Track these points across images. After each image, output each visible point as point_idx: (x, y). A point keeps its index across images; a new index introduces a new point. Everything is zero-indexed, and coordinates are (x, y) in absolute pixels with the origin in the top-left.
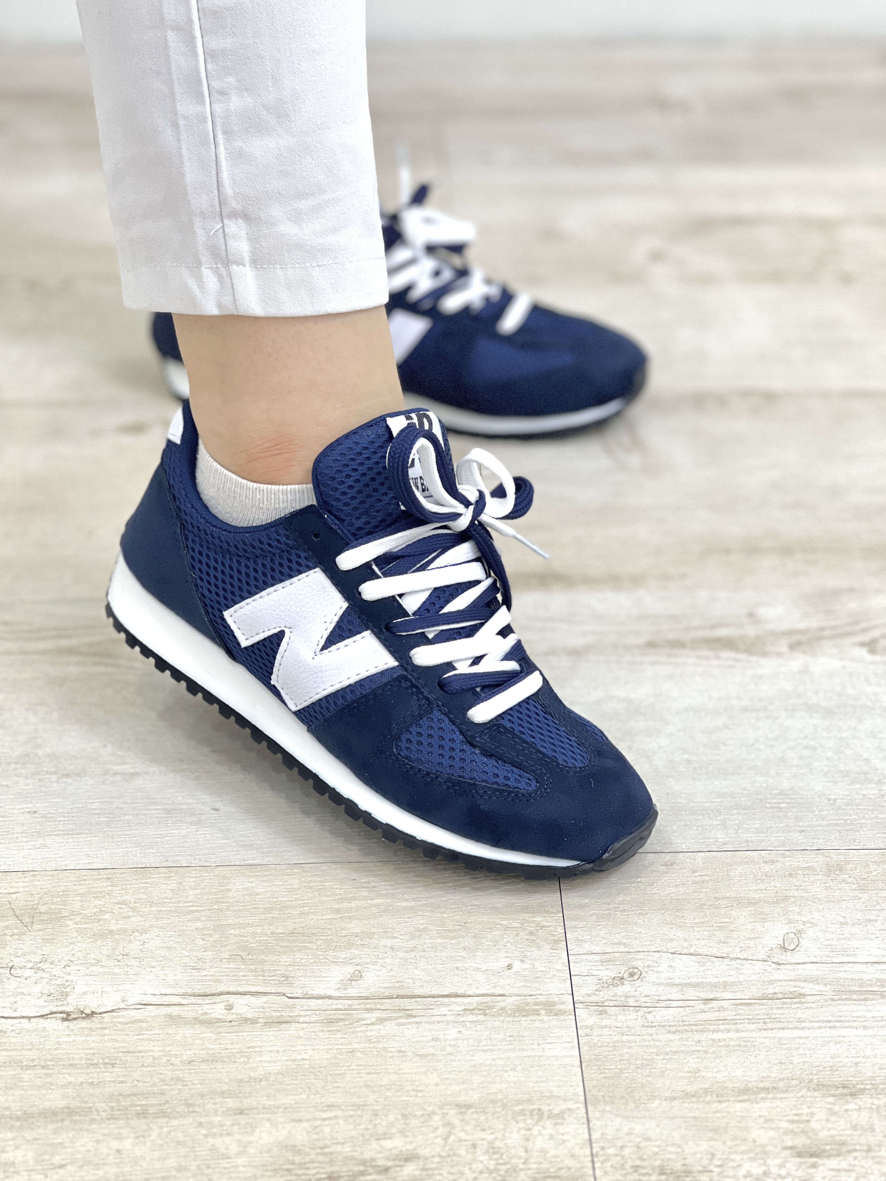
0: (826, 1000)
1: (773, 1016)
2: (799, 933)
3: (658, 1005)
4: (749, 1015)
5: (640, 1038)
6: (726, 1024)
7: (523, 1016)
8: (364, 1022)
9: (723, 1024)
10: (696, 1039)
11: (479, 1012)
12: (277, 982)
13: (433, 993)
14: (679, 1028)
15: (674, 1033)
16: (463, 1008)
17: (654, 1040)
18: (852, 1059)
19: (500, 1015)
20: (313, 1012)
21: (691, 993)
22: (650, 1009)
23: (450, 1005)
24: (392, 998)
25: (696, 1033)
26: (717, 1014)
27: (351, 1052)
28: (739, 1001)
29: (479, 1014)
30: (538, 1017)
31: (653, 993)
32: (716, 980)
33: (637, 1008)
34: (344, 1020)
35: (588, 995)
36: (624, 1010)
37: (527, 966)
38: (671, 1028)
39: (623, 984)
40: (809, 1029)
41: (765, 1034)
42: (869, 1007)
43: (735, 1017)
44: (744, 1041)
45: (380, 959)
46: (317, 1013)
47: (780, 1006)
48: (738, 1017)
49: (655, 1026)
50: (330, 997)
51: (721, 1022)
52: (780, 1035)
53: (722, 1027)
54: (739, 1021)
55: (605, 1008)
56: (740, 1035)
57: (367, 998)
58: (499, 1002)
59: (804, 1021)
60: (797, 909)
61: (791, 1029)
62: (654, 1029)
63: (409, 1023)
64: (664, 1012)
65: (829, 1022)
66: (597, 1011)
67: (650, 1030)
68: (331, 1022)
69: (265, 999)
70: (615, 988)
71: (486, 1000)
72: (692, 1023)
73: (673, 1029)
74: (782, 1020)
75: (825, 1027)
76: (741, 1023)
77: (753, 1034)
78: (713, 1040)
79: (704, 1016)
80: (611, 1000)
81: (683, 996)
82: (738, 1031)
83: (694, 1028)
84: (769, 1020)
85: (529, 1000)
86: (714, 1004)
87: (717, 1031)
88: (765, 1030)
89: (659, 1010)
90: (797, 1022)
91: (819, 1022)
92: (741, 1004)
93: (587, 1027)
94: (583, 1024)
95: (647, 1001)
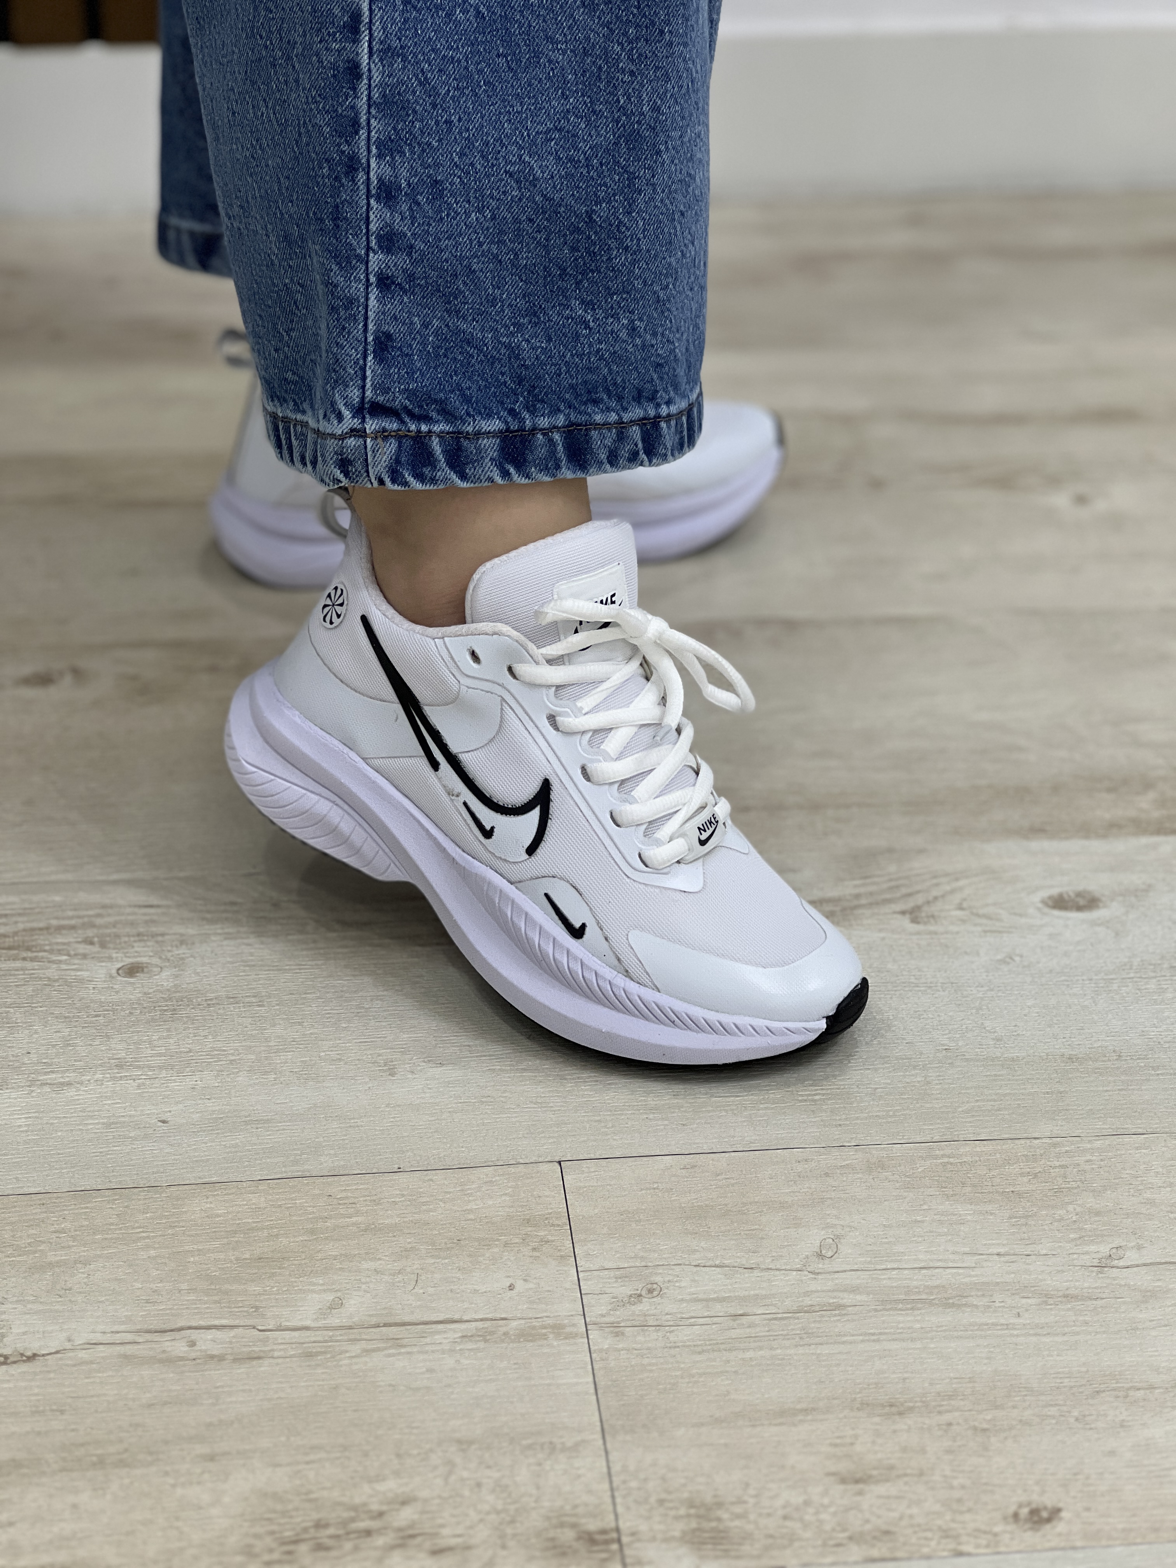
0: (869, 1311)
1: (810, 1331)
2: (837, 1238)
3: (681, 1323)
4: (783, 1330)
5: (662, 1360)
6: (758, 1341)
7: (528, 1341)
8: (347, 1355)
9: (755, 1341)
10: (724, 1358)
11: (478, 1339)
12: (245, 1314)
13: (426, 1319)
14: (705, 1348)
15: (700, 1353)
16: (460, 1334)
17: (678, 1362)
18: (900, 1375)
19: (503, 1341)
20: (288, 1345)
21: (718, 1308)
22: (672, 1328)
23: (445, 1332)
24: (378, 1327)
25: (724, 1352)
26: (748, 1330)
27: (335, 1388)
28: (772, 1316)
29: (479, 1341)
30: (545, 1342)
31: (675, 1311)
32: (746, 1293)
33: (658, 1328)
34: (325, 1353)
35: (603, 1316)
36: (643, 1330)
37: (531, 1286)
38: (696, 1348)
39: (641, 1302)
40: (851, 1343)
41: (801, 1350)
42: (919, 1318)
43: (767, 1334)
44: (779, 1359)
45: (364, 1284)
46: (294, 1346)
47: (818, 1319)
48: (771, 1333)
49: (678, 1347)
50: (307, 1328)
51: (752, 1339)
52: (819, 1352)
53: (753, 1345)
54: (772, 1338)
55: (622, 1329)
56: (774, 1353)
57: (350, 1328)
58: (501, 1326)
59: (845, 1335)
60: (835, 1212)
61: (831, 1343)
62: (678, 1349)
63: (399, 1354)
64: (688, 1331)
65: (873, 1334)
66: (612, 1332)
67: (673, 1351)
68: (310, 1355)
69: (233, 1333)
70: (633, 1307)
71: (486, 1326)
72: (720, 1342)
73: (699, 1349)
74: (820, 1335)
75: (868, 1341)
76: (774, 1340)
77: (788, 1352)
78: (743, 1359)
79: (734, 1334)
80: (628, 1320)
81: (708, 1313)
82: (771, 1349)
83: (722, 1347)
84: (805, 1336)
85: (536, 1323)
86: (744, 1320)
87: (748, 1349)
88: (801, 1346)
89: (683, 1329)
90: (837, 1336)
91: (861, 1335)
92: (775, 1319)
93: (601, 1351)
94: (596, 1348)
95: (669, 1319)
